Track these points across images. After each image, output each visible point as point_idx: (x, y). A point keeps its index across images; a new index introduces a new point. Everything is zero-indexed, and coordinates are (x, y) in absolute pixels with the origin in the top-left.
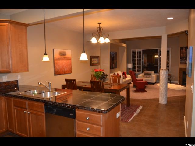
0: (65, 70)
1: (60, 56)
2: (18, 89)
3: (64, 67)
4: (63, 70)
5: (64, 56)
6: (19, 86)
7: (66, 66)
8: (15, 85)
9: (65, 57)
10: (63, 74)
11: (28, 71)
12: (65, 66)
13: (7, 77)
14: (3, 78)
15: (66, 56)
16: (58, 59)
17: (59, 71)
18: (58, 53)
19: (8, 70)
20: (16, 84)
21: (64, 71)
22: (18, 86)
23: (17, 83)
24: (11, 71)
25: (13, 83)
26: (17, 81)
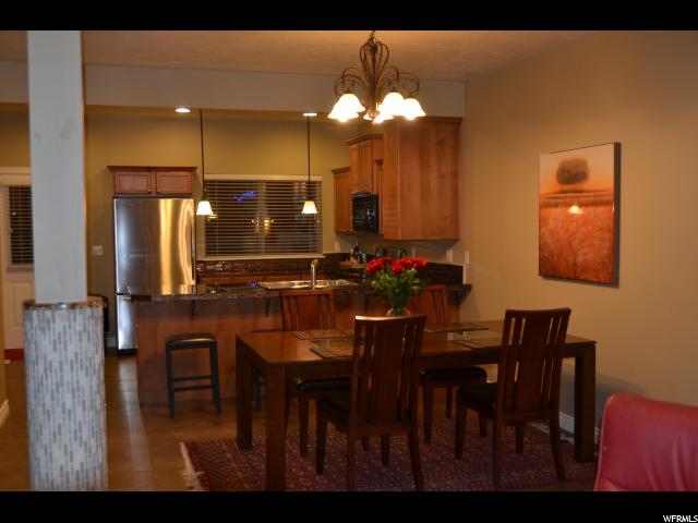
0: (580, 259)
1: (559, 187)
3: (576, 243)
4: (571, 259)
5: (579, 186)
7: (583, 241)
9: (581, 192)
10: (568, 279)
12: (579, 235)
13: (451, 254)
14: (447, 254)
15: (586, 186)
16: (552, 201)
17: (555, 258)
18: (555, 173)
21: (575, 265)
26: (462, 269)
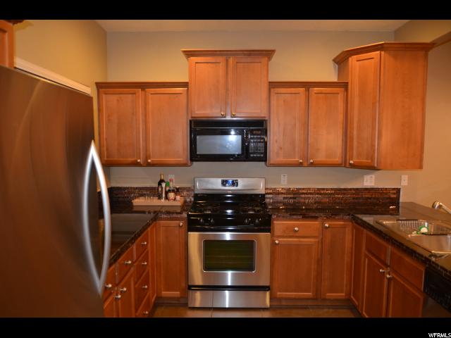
2: (396, 211)
6: (400, 205)
8: (390, 198)
11: (421, 167)
13: (374, 178)
14: (365, 178)
19: (370, 161)
20: (393, 196)
22: (398, 203)
23: (395, 196)
24: (376, 165)
25: (386, 193)
26: (398, 191)
